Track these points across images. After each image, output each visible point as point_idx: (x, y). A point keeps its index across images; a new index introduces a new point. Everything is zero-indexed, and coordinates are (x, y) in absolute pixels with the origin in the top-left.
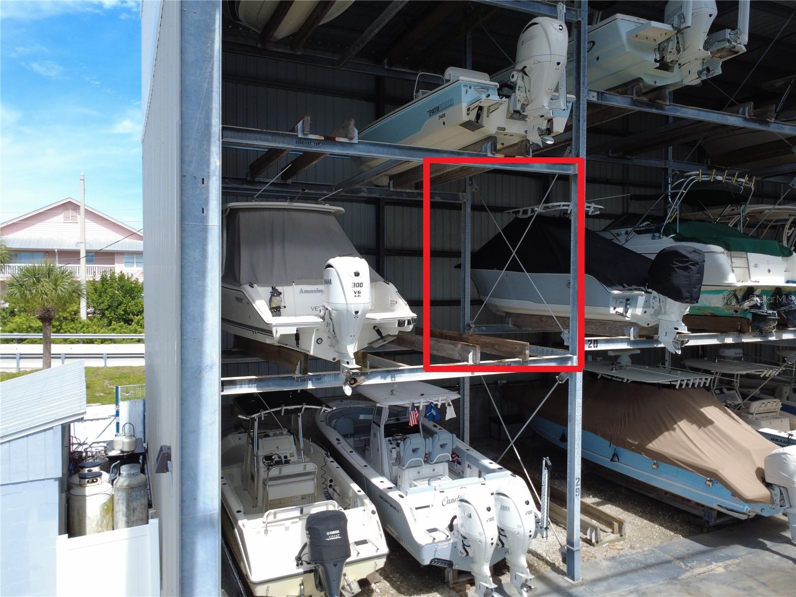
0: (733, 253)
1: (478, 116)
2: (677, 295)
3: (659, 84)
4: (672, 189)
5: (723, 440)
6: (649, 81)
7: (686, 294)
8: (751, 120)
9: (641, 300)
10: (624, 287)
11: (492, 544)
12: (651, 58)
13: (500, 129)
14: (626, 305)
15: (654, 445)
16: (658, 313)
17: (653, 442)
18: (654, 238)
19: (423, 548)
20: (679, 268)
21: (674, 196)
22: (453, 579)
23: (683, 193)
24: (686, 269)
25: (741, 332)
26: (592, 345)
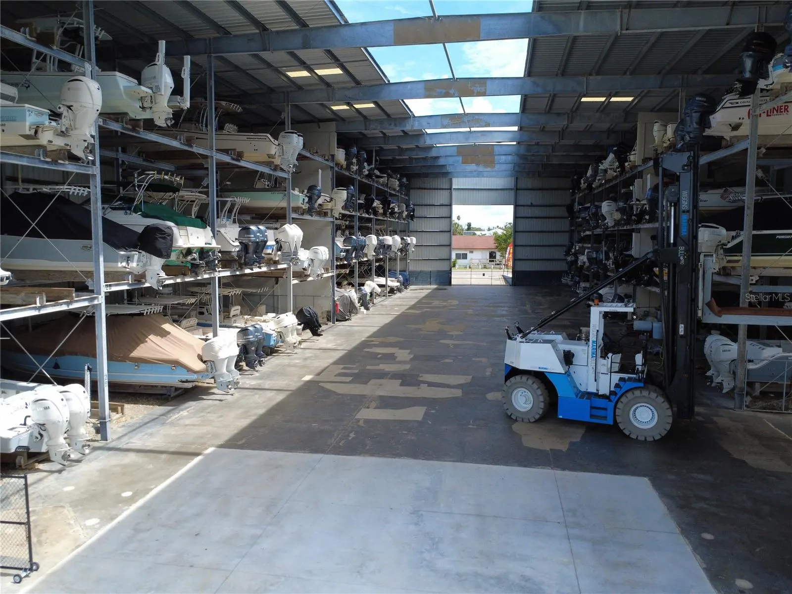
0: (180, 227)
1: (36, 132)
2: (159, 254)
3: (137, 118)
4: (138, 182)
5: (178, 343)
6: (132, 115)
7: (165, 253)
8: (184, 144)
9: (136, 257)
10: (126, 249)
11: (67, 421)
12: (138, 104)
13: (50, 142)
14: (128, 261)
15: (136, 353)
16: (144, 265)
17: (134, 352)
18: (126, 213)
19: (12, 440)
20: (161, 237)
21: (139, 186)
22: (24, 463)
23: (145, 185)
24: (164, 238)
25: (185, 275)
26: (108, 288)
